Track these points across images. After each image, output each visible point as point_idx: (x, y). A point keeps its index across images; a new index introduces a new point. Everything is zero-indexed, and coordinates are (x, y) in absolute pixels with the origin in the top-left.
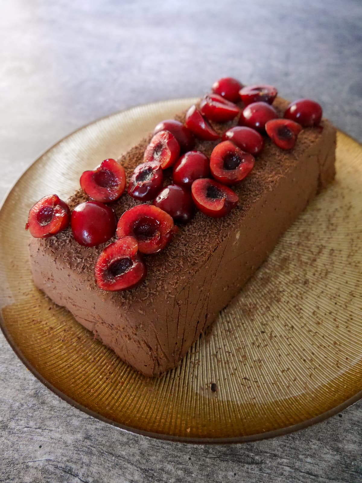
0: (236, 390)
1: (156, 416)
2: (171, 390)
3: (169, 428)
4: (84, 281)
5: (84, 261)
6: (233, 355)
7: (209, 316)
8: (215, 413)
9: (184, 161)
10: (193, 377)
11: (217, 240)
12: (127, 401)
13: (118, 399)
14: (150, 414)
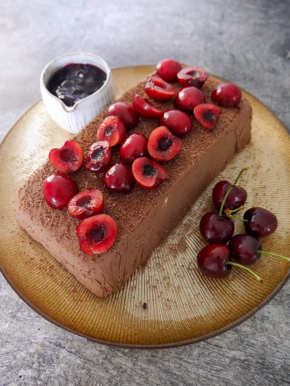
0: (161, 308)
1: (104, 326)
2: (116, 306)
3: (112, 336)
4: (53, 236)
5: (52, 220)
6: (161, 283)
7: (143, 256)
8: (144, 325)
9: (128, 141)
10: (131, 298)
11: (150, 206)
12: (85, 314)
13: (78, 313)
14: (100, 324)
